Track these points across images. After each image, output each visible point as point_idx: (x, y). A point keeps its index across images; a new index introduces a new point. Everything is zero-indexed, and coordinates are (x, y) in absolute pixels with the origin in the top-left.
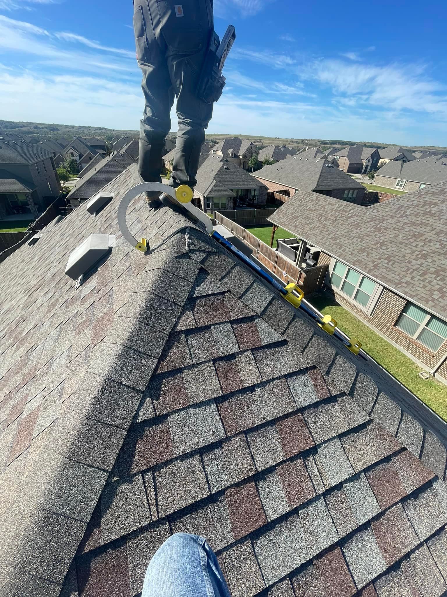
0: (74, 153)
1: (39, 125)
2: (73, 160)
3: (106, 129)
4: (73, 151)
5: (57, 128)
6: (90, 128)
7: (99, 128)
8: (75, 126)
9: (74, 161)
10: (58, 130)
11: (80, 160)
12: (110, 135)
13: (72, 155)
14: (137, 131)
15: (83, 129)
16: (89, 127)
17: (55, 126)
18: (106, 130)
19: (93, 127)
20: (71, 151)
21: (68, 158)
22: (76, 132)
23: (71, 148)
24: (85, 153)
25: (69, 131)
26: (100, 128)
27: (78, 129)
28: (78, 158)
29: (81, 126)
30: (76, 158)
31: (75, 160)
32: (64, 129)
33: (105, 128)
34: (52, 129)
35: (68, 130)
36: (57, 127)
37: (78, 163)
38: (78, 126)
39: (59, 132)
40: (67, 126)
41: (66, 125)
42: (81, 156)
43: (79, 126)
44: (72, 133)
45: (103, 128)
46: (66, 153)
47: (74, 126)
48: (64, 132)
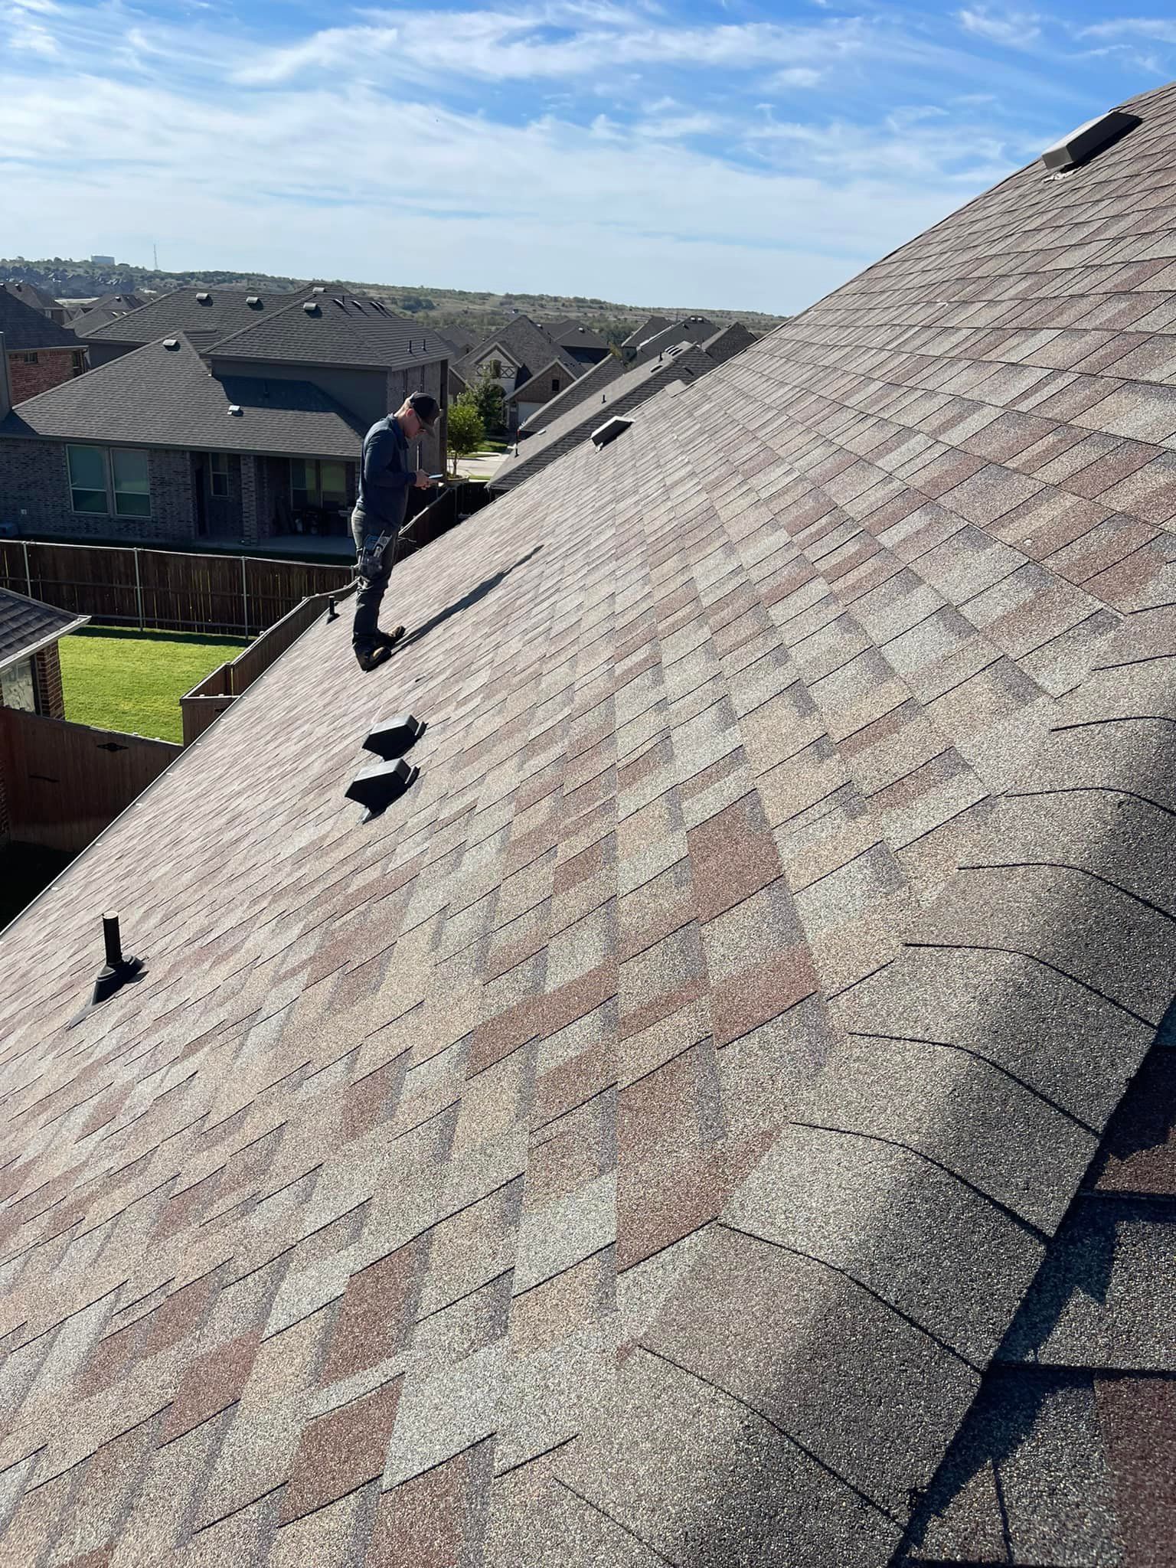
0: (505, 362)
1: (371, 291)
2: (496, 387)
3: (600, 305)
4: (502, 359)
5: (427, 301)
6: (544, 302)
7: (577, 300)
8: (493, 295)
9: (495, 393)
10: (431, 307)
11: (516, 388)
12: (613, 326)
13: (497, 369)
14: (722, 312)
15: (518, 305)
16: (541, 297)
17: (426, 295)
18: (601, 308)
19: (556, 299)
20: (496, 356)
21: (477, 381)
22: (494, 313)
23: (496, 348)
24: (540, 367)
25: (466, 312)
26: (580, 302)
27: (502, 304)
28: (512, 382)
29: (515, 294)
30: (506, 383)
31: (502, 389)
32: (451, 307)
33: (599, 302)
34: (412, 303)
35: (465, 308)
36: (429, 298)
37: (507, 398)
38: (503, 294)
39: (433, 314)
40: (465, 293)
41: (461, 293)
42: (523, 375)
43: (508, 296)
44: (475, 318)
45: (593, 301)
46: (477, 363)
47: (490, 295)
48: (450, 314)
